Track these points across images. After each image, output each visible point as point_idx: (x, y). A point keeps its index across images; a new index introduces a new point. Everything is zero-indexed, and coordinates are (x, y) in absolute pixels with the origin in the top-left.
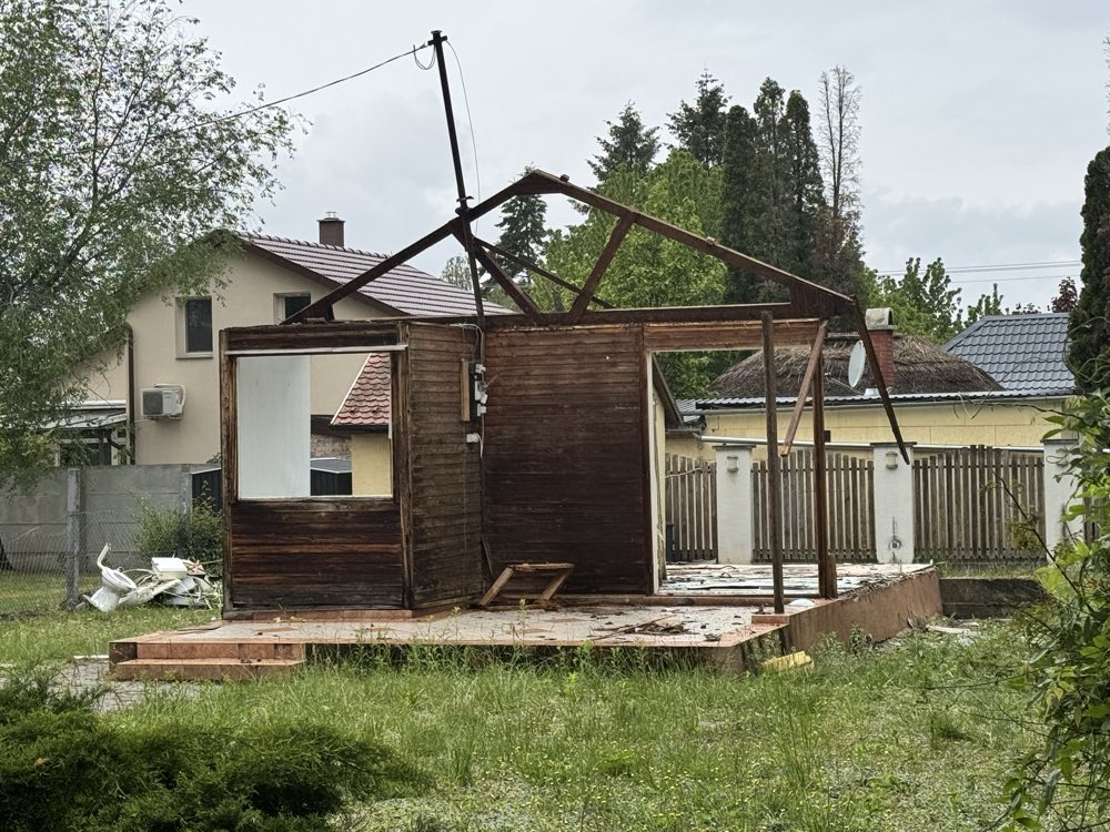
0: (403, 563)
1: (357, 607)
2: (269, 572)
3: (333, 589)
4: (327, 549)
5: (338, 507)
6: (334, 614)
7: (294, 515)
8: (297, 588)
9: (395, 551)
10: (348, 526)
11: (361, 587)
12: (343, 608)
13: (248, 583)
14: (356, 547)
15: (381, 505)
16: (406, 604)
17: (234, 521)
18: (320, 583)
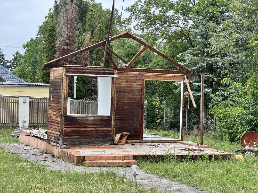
0: (112, 133)
1: (99, 145)
2: (74, 135)
3: (92, 140)
4: (91, 129)
5: (95, 118)
6: (93, 147)
7: (82, 120)
8: (82, 140)
9: (110, 130)
10: (98, 123)
11: (100, 139)
12: (96, 145)
13: (68, 138)
14: (99, 129)
15: (107, 118)
16: (113, 144)
17: (65, 121)
18: (89, 138)
